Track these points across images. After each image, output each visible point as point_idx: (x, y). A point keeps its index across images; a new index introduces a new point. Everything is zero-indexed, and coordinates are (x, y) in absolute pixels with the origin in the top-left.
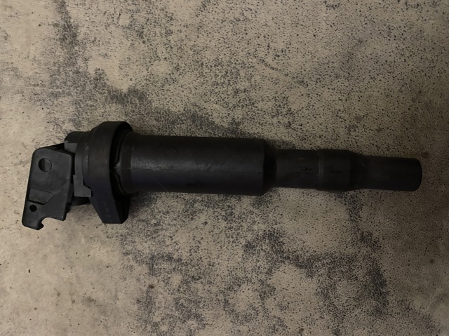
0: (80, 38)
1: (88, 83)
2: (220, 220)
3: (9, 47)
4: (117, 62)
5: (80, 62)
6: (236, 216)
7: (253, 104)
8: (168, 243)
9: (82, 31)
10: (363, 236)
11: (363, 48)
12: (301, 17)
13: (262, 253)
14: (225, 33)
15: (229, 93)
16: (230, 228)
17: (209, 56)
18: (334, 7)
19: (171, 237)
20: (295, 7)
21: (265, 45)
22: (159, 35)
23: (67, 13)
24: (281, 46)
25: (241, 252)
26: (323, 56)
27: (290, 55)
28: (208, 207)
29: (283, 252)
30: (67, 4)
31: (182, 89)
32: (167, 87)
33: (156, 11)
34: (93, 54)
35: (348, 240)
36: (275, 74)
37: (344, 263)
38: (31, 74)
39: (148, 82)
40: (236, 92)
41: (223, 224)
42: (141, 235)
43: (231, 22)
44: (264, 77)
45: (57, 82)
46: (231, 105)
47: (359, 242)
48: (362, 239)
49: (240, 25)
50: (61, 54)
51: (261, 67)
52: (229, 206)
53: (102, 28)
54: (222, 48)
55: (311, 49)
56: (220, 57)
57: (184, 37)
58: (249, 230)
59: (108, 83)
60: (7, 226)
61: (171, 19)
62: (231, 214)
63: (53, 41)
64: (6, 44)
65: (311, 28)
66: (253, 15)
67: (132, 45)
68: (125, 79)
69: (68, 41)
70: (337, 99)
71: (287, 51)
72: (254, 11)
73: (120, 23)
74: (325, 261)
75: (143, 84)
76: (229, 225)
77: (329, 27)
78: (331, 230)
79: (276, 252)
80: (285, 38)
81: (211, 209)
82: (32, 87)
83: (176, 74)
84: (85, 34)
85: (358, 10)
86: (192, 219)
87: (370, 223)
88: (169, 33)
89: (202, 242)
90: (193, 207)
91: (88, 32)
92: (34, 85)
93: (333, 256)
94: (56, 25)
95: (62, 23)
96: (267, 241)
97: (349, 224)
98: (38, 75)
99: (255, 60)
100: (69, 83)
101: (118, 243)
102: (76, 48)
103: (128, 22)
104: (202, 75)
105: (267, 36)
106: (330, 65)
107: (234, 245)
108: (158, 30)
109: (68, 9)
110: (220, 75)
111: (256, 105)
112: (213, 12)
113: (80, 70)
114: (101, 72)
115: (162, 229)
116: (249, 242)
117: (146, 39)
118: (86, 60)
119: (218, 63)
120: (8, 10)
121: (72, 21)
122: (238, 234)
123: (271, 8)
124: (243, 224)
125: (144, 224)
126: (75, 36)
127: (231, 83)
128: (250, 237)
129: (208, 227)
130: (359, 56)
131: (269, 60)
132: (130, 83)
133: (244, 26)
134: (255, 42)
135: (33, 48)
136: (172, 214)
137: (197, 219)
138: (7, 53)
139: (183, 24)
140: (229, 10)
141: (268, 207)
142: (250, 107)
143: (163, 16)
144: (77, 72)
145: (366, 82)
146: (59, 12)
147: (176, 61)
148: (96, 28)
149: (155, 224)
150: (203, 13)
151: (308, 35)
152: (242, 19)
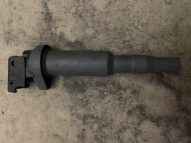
0: (53, 18)
1: (57, 38)
2: (116, 100)
3: (22, 23)
4: (70, 29)
5: (53, 29)
6: (124, 98)
7: (132, 47)
8: (92, 110)
9: (54, 15)
10: (183, 108)
11: (183, 22)
12: (154, 8)
13: (136, 116)
14: (119, 15)
15: (121, 42)
16: (121, 104)
17: (111, 26)
18: (169, 3)
19: (93, 107)
20: (151, 3)
21: (137, 21)
22: (89, 17)
23: (47, 7)
24: (145, 21)
25: (126, 115)
26: (164, 26)
27: (149, 25)
28: (111, 94)
29: (145, 115)
30: (47, 4)
31: (99, 41)
32: (92, 40)
33: (88, 6)
34: (59, 25)
35: (176, 110)
36: (142, 34)
37: (174, 120)
38: (31, 34)
39: (84, 38)
40: (124, 42)
41: (118, 102)
42: (80, 106)
43: (122, 11)
44: (137, 35)
45: (43, 38)
46: (121, 48)
47: (181, 111)
48: (183, 110)
49: (126, 12)
50: (45, 25)
51: (136, 30)
52: (120, 94)
53: (63, 14)
54: (118, 22)
55: (159, 22)
56: (117, 26)
57: (100, 18)
58: (130, 105)
59: (65, 38)
60: (19, 101)
61: (95, 9)
62: (121, 97)
63: (41, 20)
64: (20, 21)
65: (159, 13)
66: (132, 8)
67: (76, 21)
68: (73, 36)
69: (48, 20)
70: (171, 45)
71: (148, 24)
72: (132, 6)
73: (72, 11)
74: (165, 119)
75: (81, 39)
76: (120, 102)
77: (167, 13)
78: (168, 105)
79: (142, 115)
80: (147, 17)
81: (112, 95)
82: (32, 40)
83: (97, 34)
84: (55, 17)
85: (181, 5)
86: (103, 99)
87: (186, 102)
88: (93, 16)
89: (107, 109)
90: (103, 93)
91: (57, 15)
92: (33, 39)
93: (169, 117)
94: (43, 13)
95: (45, 12)
96: (138, 110)
97: (176, 103)
98: (34, 35)
99: (133, 27)
100: (48, 38)
101: (69, 110)
102: (52, 23)
103: (75, 11)
104: (108, 34)
105: (138, 17)
106: (168, 30)
107: (123, 111)
108: (88, 14)
109: (48, 6)
110: (117, 34)
111: (133, 47)
112: (114, 6)
113: (53, 33)
114: (62, 33)
115: (89, 103)
116: (130, 110)
117: (83, 18)
118: (56, 28)
119: (116, 29)
120: (22, 6)
121: (50, 11)
122: (125, 107)
123: (140, 4)
124: (127, 102)
125: (81, 101)
126: (51, 18)
127: (122, 38)
128: (130, 108)
129: (111, 103)
130: (181, 26)
131: (139, 27)
132: (76, 38)
133: (128, 12)
134: (132, 19)
135: (32, 23)
136: (94, 97)
137: (105, 99)
138: (21, 25)
139: (100, 12)
140: (121, 5)
141: (139, 94)
142: (131, 48)
143: (91, 8)
144: (52, 34)
145: (184, 37)
146: (44, 7)
147: (96, 28)
148: (60, 14)
149: (86, 101)
150: (109, 7)
151: (157, 16)
152: (127, 9)
